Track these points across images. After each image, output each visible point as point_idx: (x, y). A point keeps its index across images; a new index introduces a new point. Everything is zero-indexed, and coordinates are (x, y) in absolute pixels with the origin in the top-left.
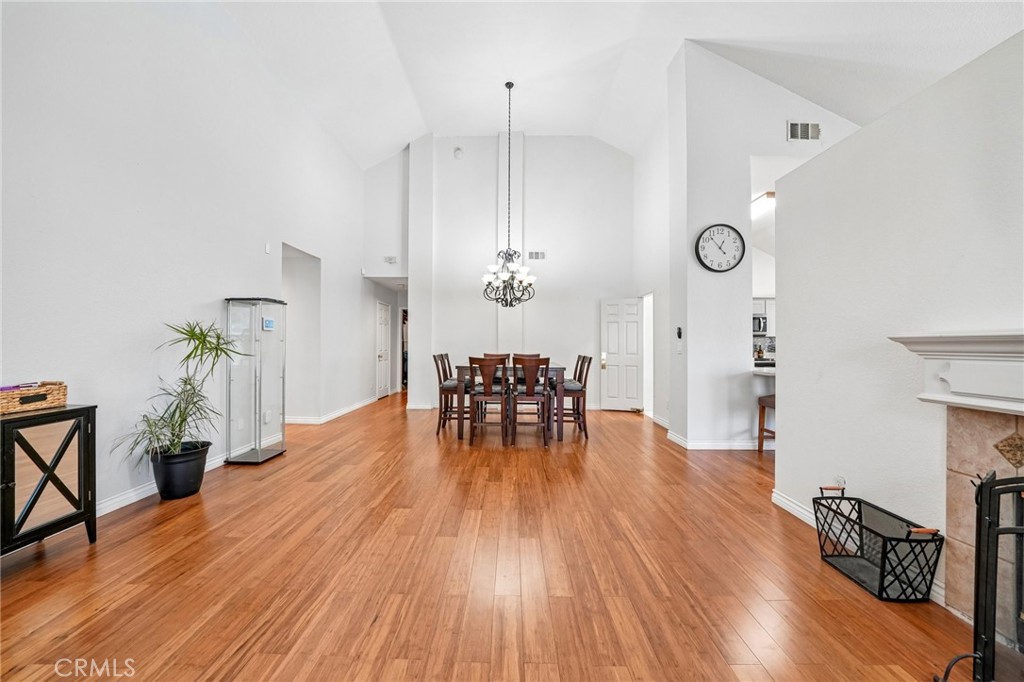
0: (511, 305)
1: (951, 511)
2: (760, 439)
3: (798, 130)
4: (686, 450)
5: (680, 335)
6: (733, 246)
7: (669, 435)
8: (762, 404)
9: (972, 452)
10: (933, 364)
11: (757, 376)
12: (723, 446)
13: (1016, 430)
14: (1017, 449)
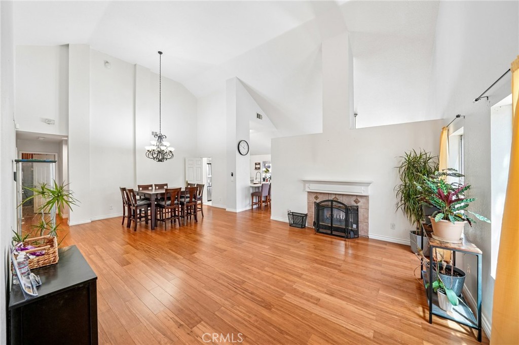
1: (308, 209)
2: (252, 205)
3: (259, 116)
4: (236, 213)
5: (232, 175)
6: (246, 147)
7: (227, 210)
8: (253, 195)
9: (311, 199)
10: (307, 185)
11: (251, 187)
12: (244, 209)
13: (316, 194)
14: (316, 198)
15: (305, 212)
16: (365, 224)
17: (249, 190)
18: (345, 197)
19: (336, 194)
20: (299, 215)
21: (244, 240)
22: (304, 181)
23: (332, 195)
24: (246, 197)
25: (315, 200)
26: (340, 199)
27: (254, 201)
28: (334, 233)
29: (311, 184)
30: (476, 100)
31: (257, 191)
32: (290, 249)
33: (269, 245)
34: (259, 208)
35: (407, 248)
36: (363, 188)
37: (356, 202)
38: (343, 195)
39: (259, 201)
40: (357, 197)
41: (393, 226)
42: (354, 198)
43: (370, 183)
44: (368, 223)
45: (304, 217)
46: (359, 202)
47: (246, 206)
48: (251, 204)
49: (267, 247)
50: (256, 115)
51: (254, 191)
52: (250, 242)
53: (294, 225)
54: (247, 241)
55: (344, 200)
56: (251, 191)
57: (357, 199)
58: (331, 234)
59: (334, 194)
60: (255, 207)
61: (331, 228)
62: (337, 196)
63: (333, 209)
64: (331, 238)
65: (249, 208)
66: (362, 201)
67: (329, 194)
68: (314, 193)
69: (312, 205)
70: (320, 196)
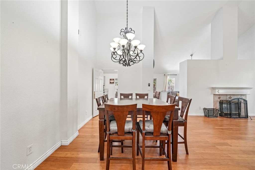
0: (129, 65)
1: (214, 105)
5: (149, 86)
9: (216, 99)
14: (219, 98)
40: (241, 96)
43: (252, 88)
59: (229, 95)
66: (244, 97)
67: (226, 95)
68: (218, 95)
69: (217, 103)
70: (221, 97)
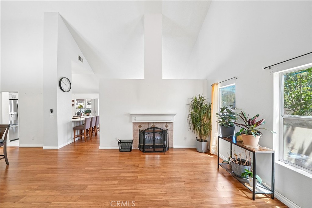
1: (134, 136)
2: (74, 139)
3: (80, 58)
4: (57, 150)
5: (52, 112)
6: (68, 85)
7: (45, 148)
8: (75, 129)
9: (136, 128)
10: (133, 118)
11: (73, 122)
12: (66, 144)
13: (140, 124)
14: (140, 126)
15: (131, 138)
16: (171, 140)
17: (71, 125)
18: (159, 124)
19: (153, 123)
20: (126, 141)
21: (86, 183)
22: (131, 115)
23: (151, 124)
24: (68, 132)
25: (139, 129)
26: (157, 126)
27: (76, 135)
28: (156, 150)
29: (136, 117)
30: (264, 68)
31: (78, 125)
32: (137, 177)
33: (117, 179)
34: (81, 140)
35: (195, 150)
36: (171, 117)
37: (167, 126)
38: (158, 123)
39: (80, 134)
40: (167, 124)
41: (186, 138)
42: (165, 124)
43: (175, 114)
44: (173, 139)
45: (131, 142)
46: (168, 126)
47: (68, 141)
48: (73, 137)
49: (116, 182)
50: (78, 58)
51: (76, 125)
52: (95, 183)
53: (122, 150)
54: (90, 183)
55: (159, 126)
56: (73, 126)
57: (167, 125)
58: (154, 152)
59: (152, 123)
60: (76, 139)
61: (154, 147)
62: (155, 124)
63: (155, 133)
64: (153, 154)
65: (71, 141)
66: (169, 125)
67: (149, 123)
68: (138, 123)
69: (137, 132)
70: (142, 125)
